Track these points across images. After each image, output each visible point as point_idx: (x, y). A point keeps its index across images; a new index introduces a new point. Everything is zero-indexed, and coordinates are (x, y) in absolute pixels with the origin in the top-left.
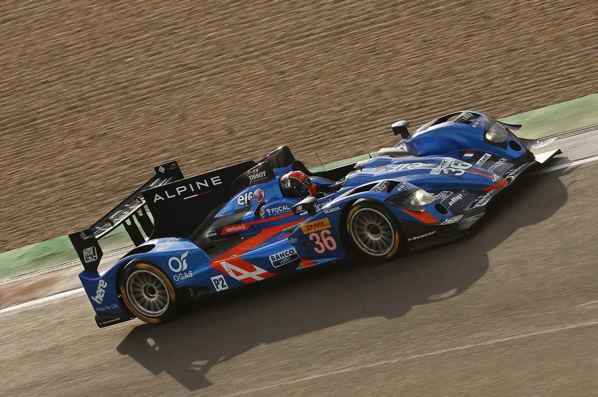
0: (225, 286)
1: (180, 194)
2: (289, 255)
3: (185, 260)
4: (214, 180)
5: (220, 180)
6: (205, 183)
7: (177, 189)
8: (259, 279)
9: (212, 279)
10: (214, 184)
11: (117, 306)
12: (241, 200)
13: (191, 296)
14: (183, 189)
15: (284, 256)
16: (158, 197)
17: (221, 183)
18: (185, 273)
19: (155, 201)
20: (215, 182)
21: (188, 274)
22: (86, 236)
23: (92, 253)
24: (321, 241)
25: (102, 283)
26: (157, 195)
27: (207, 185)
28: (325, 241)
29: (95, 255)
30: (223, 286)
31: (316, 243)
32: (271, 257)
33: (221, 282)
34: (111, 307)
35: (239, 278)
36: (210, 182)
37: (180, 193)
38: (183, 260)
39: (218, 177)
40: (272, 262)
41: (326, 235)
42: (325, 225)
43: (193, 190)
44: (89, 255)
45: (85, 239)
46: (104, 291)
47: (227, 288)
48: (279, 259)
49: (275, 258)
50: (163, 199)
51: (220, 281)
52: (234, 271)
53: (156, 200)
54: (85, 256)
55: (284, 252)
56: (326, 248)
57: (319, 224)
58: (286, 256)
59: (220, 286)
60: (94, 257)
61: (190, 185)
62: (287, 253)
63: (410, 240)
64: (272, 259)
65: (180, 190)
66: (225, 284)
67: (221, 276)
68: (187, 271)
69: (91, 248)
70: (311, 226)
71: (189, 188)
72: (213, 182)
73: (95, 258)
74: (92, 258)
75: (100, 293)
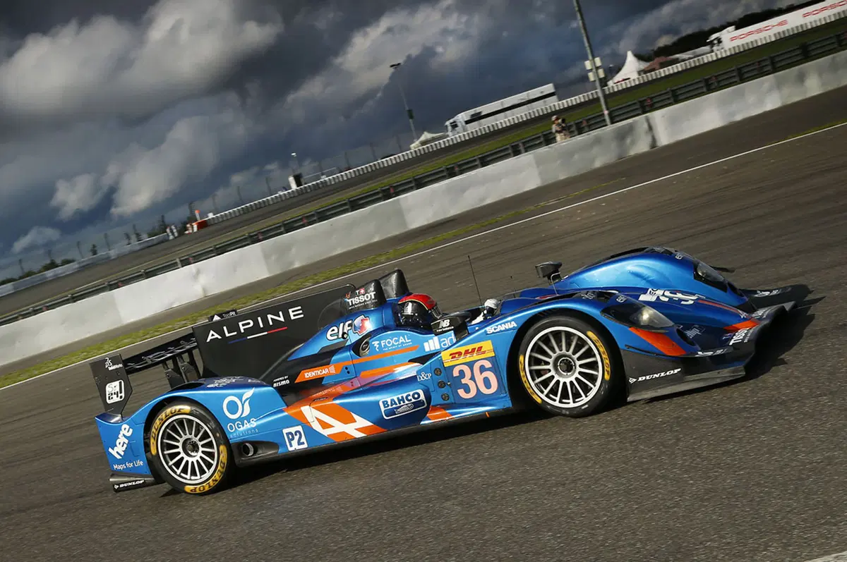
0: (303, 443)
1: (242, 331)
2: (411, 400)
3: (248, 401)
4: (293, 312)
5: (301, 312)
6: (279, 317)
7: (240, 324)
8: (359, 435)
9: (285, 431)
10: (293, 318)
11: (141, 463)
12: (333, 332)
13: (250, 455)
14: (249, 324)
15: (404, 402)
16: (213, 335)
17: (302, 316)
18: (246, 421)
19: (208, 340)
20: (294, 315)
21: (249, 422)
22: (113, 365)
23: (118, 389)
24: (473, 378)
25: (125, 429)
26: (212, 332)
27: (282, 319)
28: (479, 378)
29: (121, 393)
30: (300, 443)
31: (463, 381)
32: (383, 402)
33: (297, 438)
34: (133, 464)
35: (326, 432)
36: (287, 315)
37: (244, 329)
38: (244, 402)
39: (300, 308)
40: (383, 409)
41: (482, 369)
42: (484, 353)
43: (262, 326)
44: (113, 392)
45: (110, 369)
46: (127, 441)
47: (305, 446)
48: (394, 406)
49: (389, 403)
50: (219, 337)
51: (296, 435)
52: (320, 422)
53: (210, 338)
54: (107, 393)
55: (405, 395)
56: (478, 389)
57: (473, 350)
58: (407, 402)
59: (295, 443)
60: (120, 395)
61: (259, 319)
62: (409, 398)
63: (632, 380)
64: (384, 405)
65: (243, 325)
66: (303, 439)
67: (299, 428)
68: (248, 418)
69: (117, 383)
70: (460, 354)
71: (256, 323)
72: (292, 314)
73: (121, 397)
74: (117, 396)
75: (121, 444)
